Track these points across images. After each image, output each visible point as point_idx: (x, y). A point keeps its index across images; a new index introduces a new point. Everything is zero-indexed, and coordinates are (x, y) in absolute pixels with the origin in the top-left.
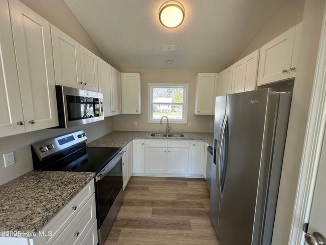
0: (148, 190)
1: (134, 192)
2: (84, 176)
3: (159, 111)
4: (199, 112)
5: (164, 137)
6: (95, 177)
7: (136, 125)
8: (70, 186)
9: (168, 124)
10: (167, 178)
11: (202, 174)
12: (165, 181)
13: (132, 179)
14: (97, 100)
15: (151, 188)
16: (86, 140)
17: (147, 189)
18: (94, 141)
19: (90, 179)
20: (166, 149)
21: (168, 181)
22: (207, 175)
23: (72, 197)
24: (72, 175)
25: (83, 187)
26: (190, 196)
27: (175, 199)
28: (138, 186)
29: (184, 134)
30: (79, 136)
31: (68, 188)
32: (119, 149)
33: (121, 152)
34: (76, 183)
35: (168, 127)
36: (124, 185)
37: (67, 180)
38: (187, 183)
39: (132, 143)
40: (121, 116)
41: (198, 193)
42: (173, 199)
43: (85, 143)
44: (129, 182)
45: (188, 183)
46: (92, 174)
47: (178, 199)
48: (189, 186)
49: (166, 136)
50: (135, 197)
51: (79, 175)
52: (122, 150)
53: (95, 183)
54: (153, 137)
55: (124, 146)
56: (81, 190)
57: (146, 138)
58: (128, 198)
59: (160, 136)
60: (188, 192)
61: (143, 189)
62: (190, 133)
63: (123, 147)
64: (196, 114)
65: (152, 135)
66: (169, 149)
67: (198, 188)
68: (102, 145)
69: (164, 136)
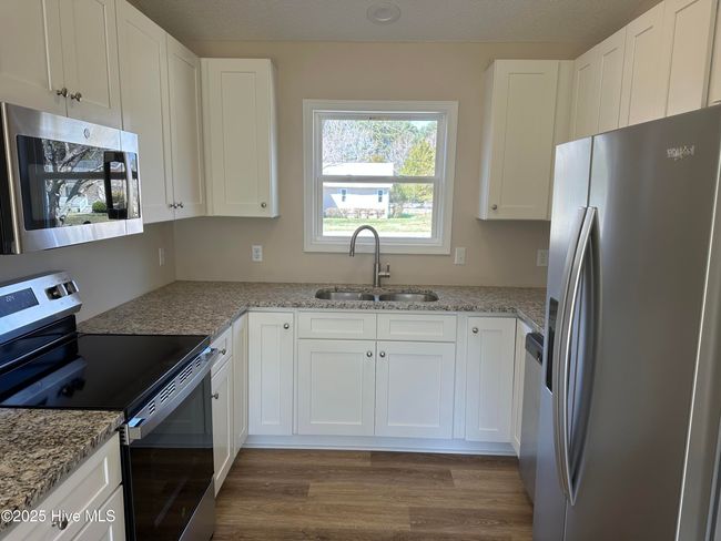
0: (304, 494)
1: (254, 503)
2: (85, 423)
3: (342, 216)
4: (495, 208)
5: (366, 302)
6: (120, 430)
7: (260, 258)
8: (42, 452)
9: (377, 254)
10: (375, 455)
11: (507, 440)
12: (368, 464)
13: (245, 458)
14: (120, 157)
15: (314, 488)
16: (78, 308)
17: (302, 492)
18: (105, 315)
19: (108, 434)
20: (371, 347)
21: (379, 465)
22: (523, 445)
23: (53, 483)
24: (42, 418)
25: (85, 456)
26: (462, 516)
27: (407, 528)
28: (267, 481)
29: (437, 292)
30: (53, 293)
31: (36, 455)
32: (201, 340)
33: (208, 350)
34: (62, 444)
35: (377, 264)
36: (219, 476)
37: (27, 433)
38: (448, 474)
39: (247, 322)
40: (203, 223)
41: (492, 507)
42: (397, 527)
43: (72, 318)
44: (235, 468)
45: (454, 471)
46: (115, 418)
47: (416, 525)
48: (456, 482)
49: (372, 298)
50: (259, 520)
51: (70, 420)
52: (213, 346)
53: (123, 448)
54: (324, 302)
55: (219, 334)
56: (79, 464)
57: (298, 306)
58: (231, 522)
59: (348, 298)
60: (452, 504)
61: (287, 492)
62: (462, 288)
63: (215, 337)
64: (484, 217)
65: (320, 295)
66: (382, 347)
67: (494, 491)
68: (135, 327)
69: (364, 298)
